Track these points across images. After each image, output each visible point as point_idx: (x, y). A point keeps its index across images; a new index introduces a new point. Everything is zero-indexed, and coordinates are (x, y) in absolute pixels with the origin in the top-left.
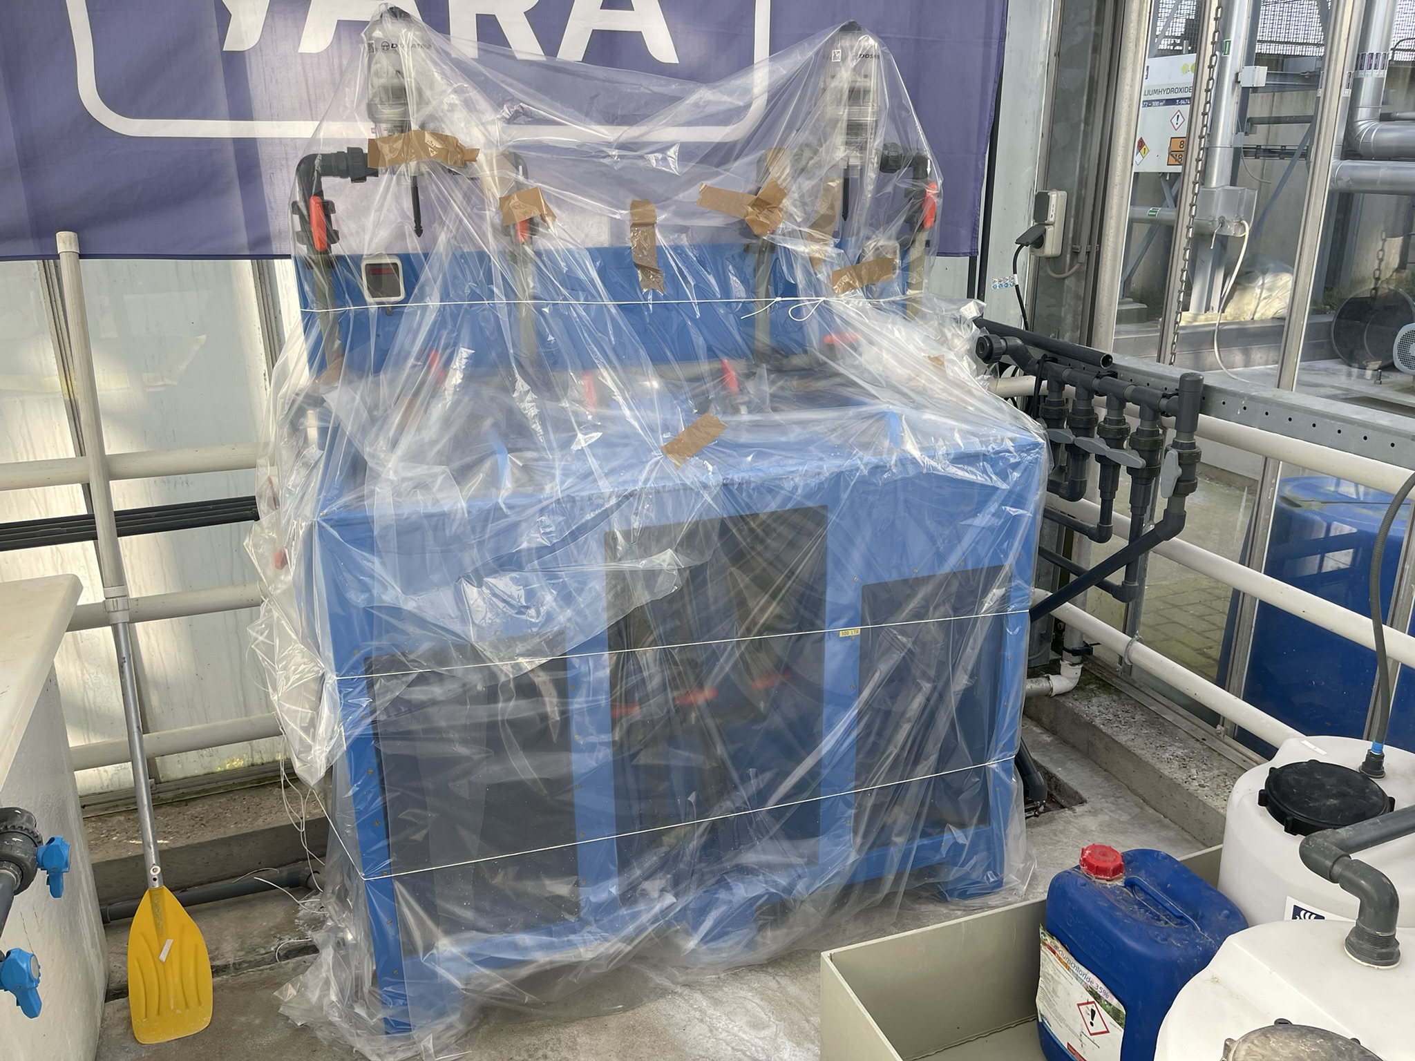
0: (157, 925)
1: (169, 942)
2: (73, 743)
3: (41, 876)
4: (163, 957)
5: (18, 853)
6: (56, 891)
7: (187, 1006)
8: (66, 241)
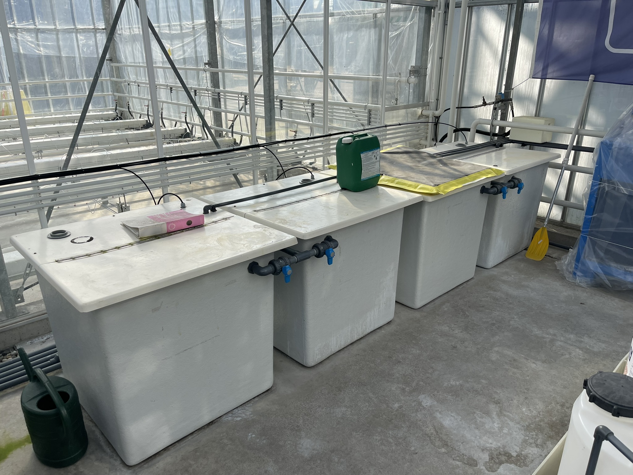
0: (541, 235)
1: (541, 241)
2: (543, 195)
3: (517, 189)
4: (539, 243)
5: (516, 182)
6: (519, 192)
7: (538, 255)
8: (592, 77)
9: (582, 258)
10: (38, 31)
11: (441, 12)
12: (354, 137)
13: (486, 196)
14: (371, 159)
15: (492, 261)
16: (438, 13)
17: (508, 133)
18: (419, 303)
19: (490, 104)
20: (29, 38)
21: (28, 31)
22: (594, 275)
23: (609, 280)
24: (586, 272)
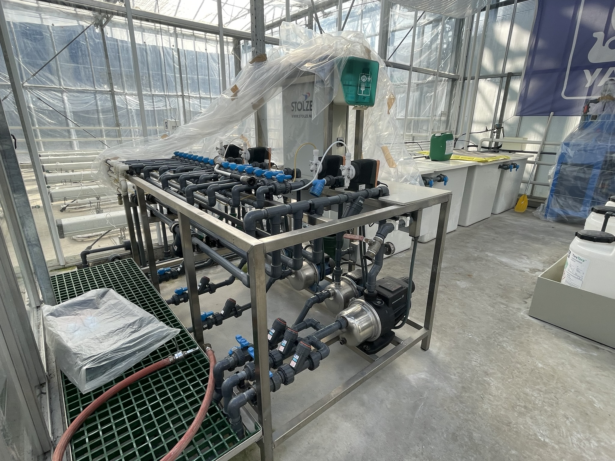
0: (523, 199)
1: (523, 202)
3: (516, 168)
5: (515, 165)
8: (552, 113)
9: (550, 206)
10: (200, 98)
11: (462, 82)
12: (442, 134)
13: (501, 169)
14: (450, 144)
15: (498, 211)
16: (459, 83)
17: (501, 146)
18: (468, 224)
19: (490, 130)
20: (197, 102)
21: (196, 98)
22: (558, 215)
23: (567, 217)
24: (553, 214)
